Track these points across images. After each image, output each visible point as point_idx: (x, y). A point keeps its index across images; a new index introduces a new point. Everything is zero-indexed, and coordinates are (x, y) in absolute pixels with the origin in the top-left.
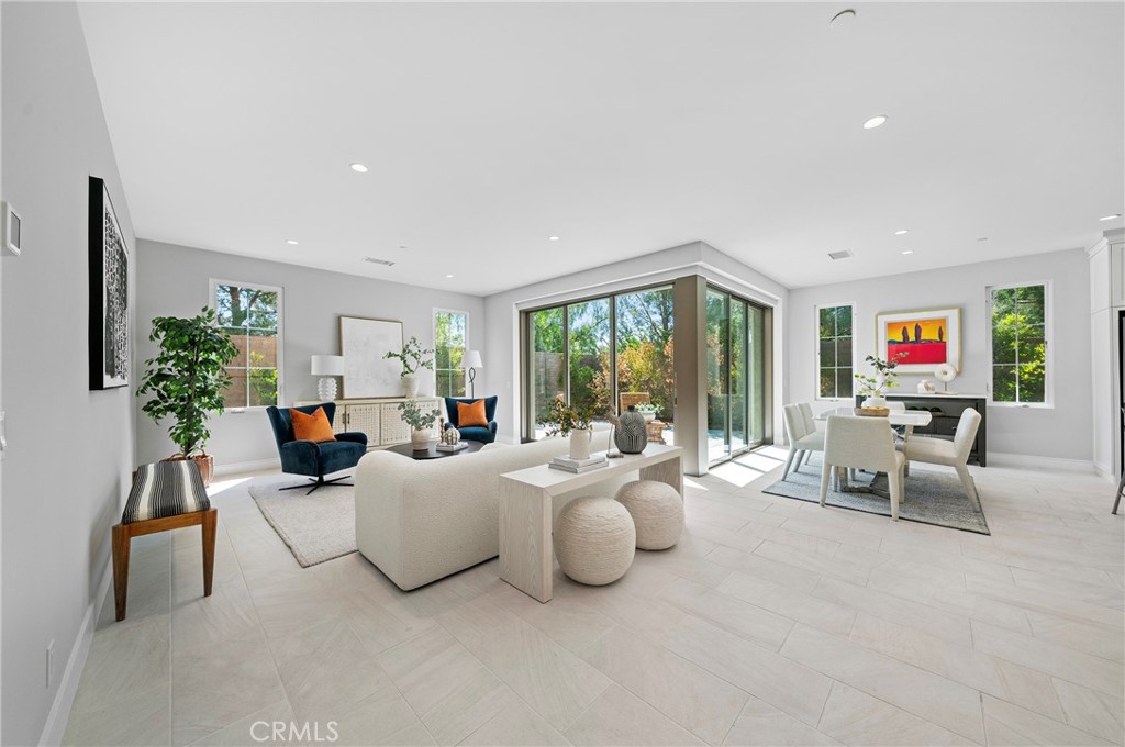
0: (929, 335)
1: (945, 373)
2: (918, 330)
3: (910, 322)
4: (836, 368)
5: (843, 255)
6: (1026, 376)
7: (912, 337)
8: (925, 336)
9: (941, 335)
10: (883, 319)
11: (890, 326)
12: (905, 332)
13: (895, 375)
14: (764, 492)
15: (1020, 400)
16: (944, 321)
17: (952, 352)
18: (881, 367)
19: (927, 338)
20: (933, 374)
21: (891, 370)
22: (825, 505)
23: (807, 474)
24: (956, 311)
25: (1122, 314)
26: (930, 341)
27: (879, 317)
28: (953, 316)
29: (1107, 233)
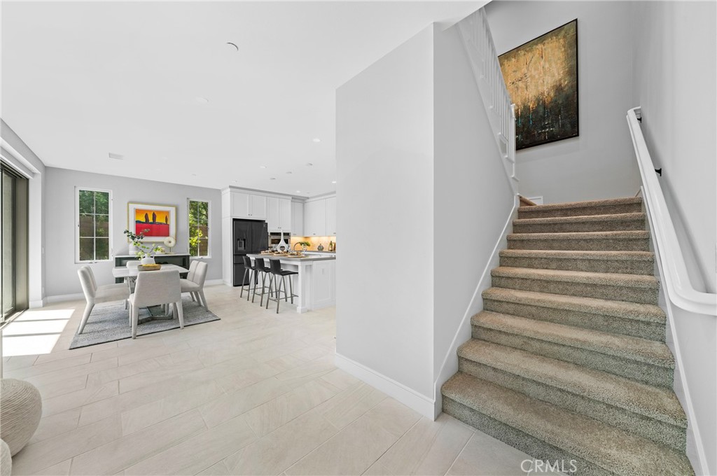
0: (160, 220)
1: (170, 242)
2: (154, 216)
3: (150, 211)
4: (95, 237)
5: (118, 157)
6: (194, 244)
7: (151, 220)
8: (158, 220)
9: (166, 220)
10: (133, 207)
11: (138, 211)
12: (146, 216)
13: (142, 243)
14: (71, 349)
15: (200, 255)
16: (168, 213)
17: (172, 230)
18: (133, 238)
19: (159, 222)
20: (163, 243)
21: (140, 240)
22: (136, 337)
23: (96, 323)
24: (174, 208)
25: (234, 220)
26: (161, 224)
27: (130, 204)
28: (172, 210)
29: (230, 187)
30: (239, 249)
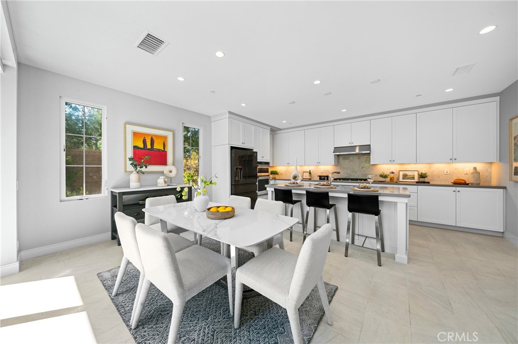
0: (158, 146)
1: (171, 172)
2: (152, 141)
3: (148, 135)
4: (84, 166)
7: (149, 146)
8: (156, 146)
9: (164, 147)
10: (131, 129)
11: (135, 134)
12: (144, 142)
16: (165, 138)
17: (170, 158)
19: (157, 148)
24: (171, 133)
25: (232, 148)
26: (159, 150)
27: (127, 126)
28: (170, 135)
29: (230, 113)
30: (237, 178)
